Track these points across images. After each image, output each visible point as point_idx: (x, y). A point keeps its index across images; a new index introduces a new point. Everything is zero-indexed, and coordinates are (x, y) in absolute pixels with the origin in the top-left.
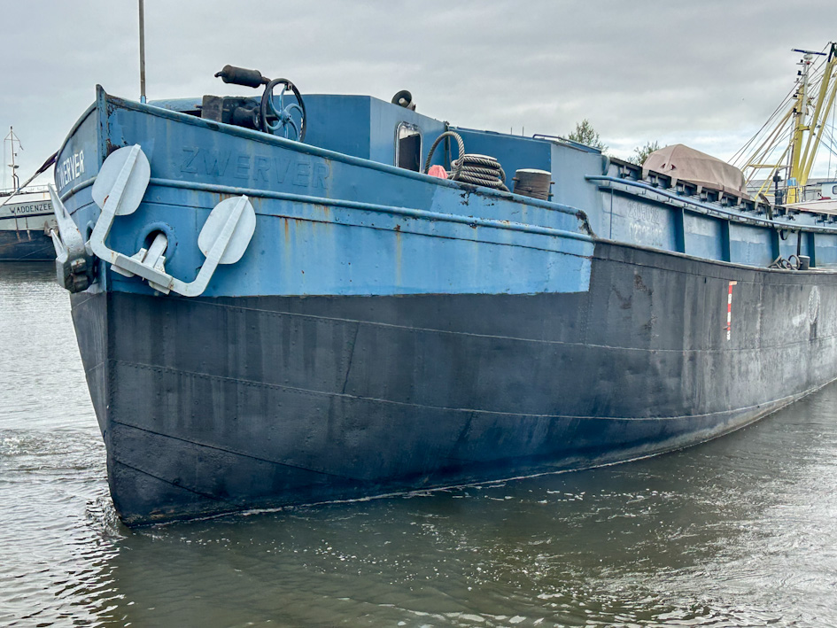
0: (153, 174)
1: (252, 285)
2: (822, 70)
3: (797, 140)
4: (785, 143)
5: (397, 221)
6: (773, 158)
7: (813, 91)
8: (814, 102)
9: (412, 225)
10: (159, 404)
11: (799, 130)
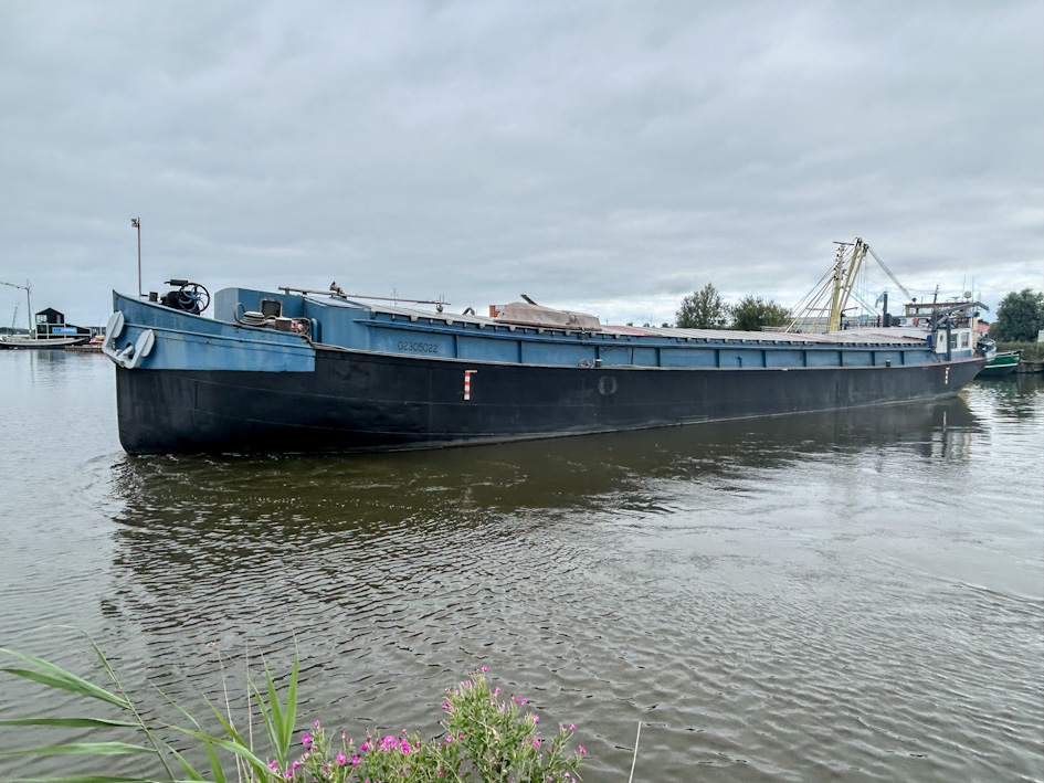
0: (126, 321)
1: (158, 364)
2: (852, 254)
3: (836, 294)
4: (829, 296)
5: (207, 340)
6: (821, 305)
7: (846, 266)
8: (846, 272)
9: (213, 341)
10: (133, 410)
11: (837, 289)
